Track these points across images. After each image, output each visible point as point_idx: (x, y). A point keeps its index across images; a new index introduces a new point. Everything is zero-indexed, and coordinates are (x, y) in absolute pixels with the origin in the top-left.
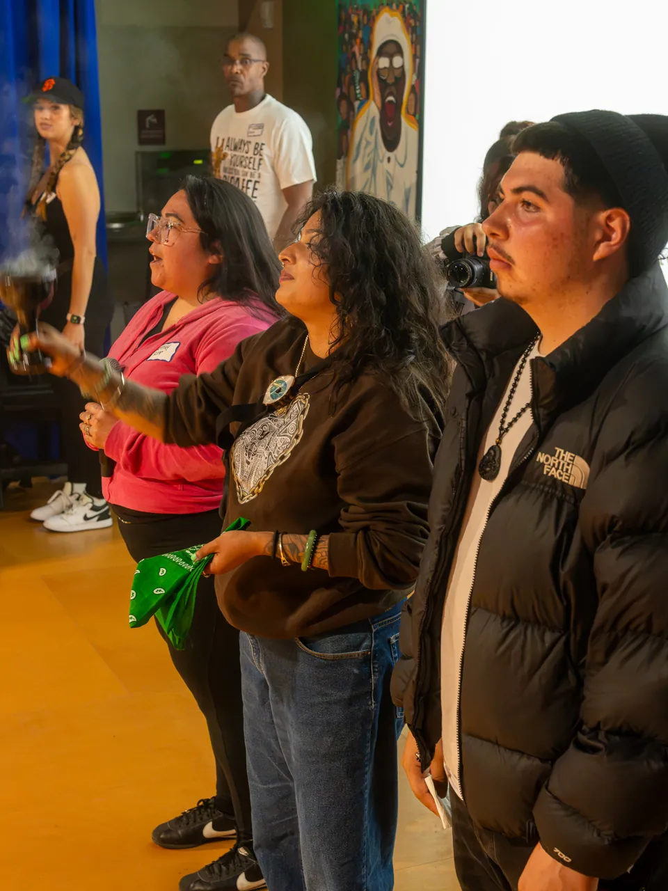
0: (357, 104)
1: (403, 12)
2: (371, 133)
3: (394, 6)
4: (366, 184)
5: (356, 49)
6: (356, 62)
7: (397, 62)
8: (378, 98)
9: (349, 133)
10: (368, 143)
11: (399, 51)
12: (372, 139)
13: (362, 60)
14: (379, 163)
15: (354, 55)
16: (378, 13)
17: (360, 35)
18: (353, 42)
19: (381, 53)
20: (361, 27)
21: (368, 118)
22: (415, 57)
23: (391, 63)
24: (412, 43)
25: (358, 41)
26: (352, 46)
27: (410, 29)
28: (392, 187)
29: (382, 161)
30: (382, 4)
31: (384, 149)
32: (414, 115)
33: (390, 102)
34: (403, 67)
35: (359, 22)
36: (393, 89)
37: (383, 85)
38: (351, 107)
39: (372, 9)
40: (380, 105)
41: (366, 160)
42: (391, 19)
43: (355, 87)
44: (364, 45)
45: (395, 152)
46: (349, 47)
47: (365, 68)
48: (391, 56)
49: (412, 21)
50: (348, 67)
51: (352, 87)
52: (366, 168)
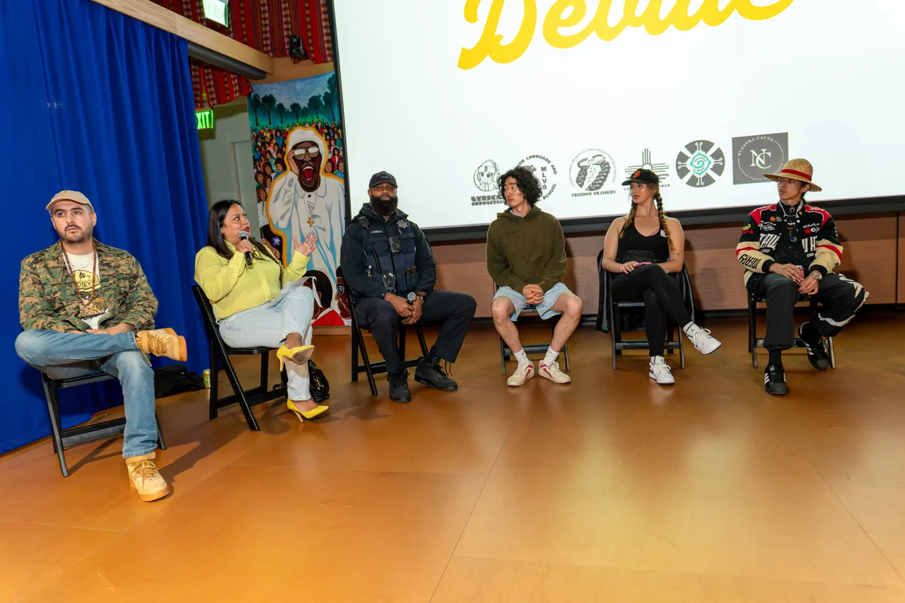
0: (273, 175)
1: (317, 126)
2: (290, 186)
3: (307, 125)
4: (288, 210)
5: (271, 149)
6: (271, 154)
7: (312, 150)
8: (296, 169)
9: (267, 189)
10: (287, 192)
11: (314, 144)
12: (292, 189)
13: (277, 154)
14: (299, 199)
15: (269, 152)
16: (290, 130)
17: (274, 141)
18: (267, 145)
19: (295, 147)
20: (275, 137)
21: (286, 179)
22: (330, 146)
23: (307, 151)
24: (326, 140)
25: (272, 145)
26: (265, 148)
27: (324, 134)
28: (314, 208)
29: (303, 198)
30: (296, 126)
31: (304, 192)
32: (332, 172)
33: (309, 169)
34: (319, 152)
35: (272, 136)
36: (311, 163)
37: (299, 162)
38: (267, 176)
39: (285, 128)
40: (298, 173)
41: (286, 199)
42: (304, 131)
43: (270, 166)
44: (278, 146)
45: (315, 192)
46: (263, 149)
47: (280, 156)
48: (307, 149)
49: (326, 131)
50: (262, 158)
51: (267, 168)
52: (288, 203)
